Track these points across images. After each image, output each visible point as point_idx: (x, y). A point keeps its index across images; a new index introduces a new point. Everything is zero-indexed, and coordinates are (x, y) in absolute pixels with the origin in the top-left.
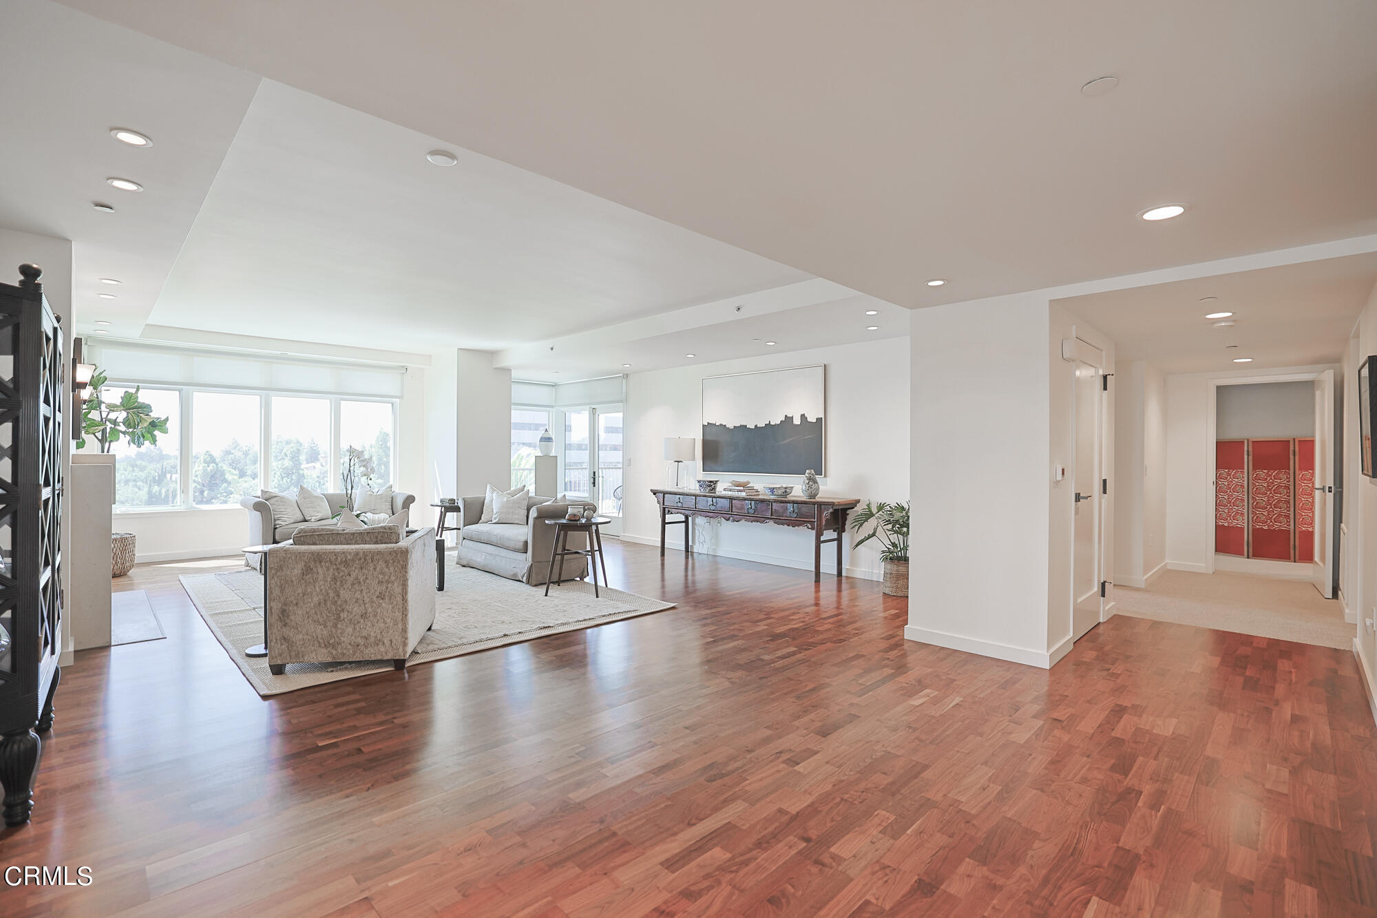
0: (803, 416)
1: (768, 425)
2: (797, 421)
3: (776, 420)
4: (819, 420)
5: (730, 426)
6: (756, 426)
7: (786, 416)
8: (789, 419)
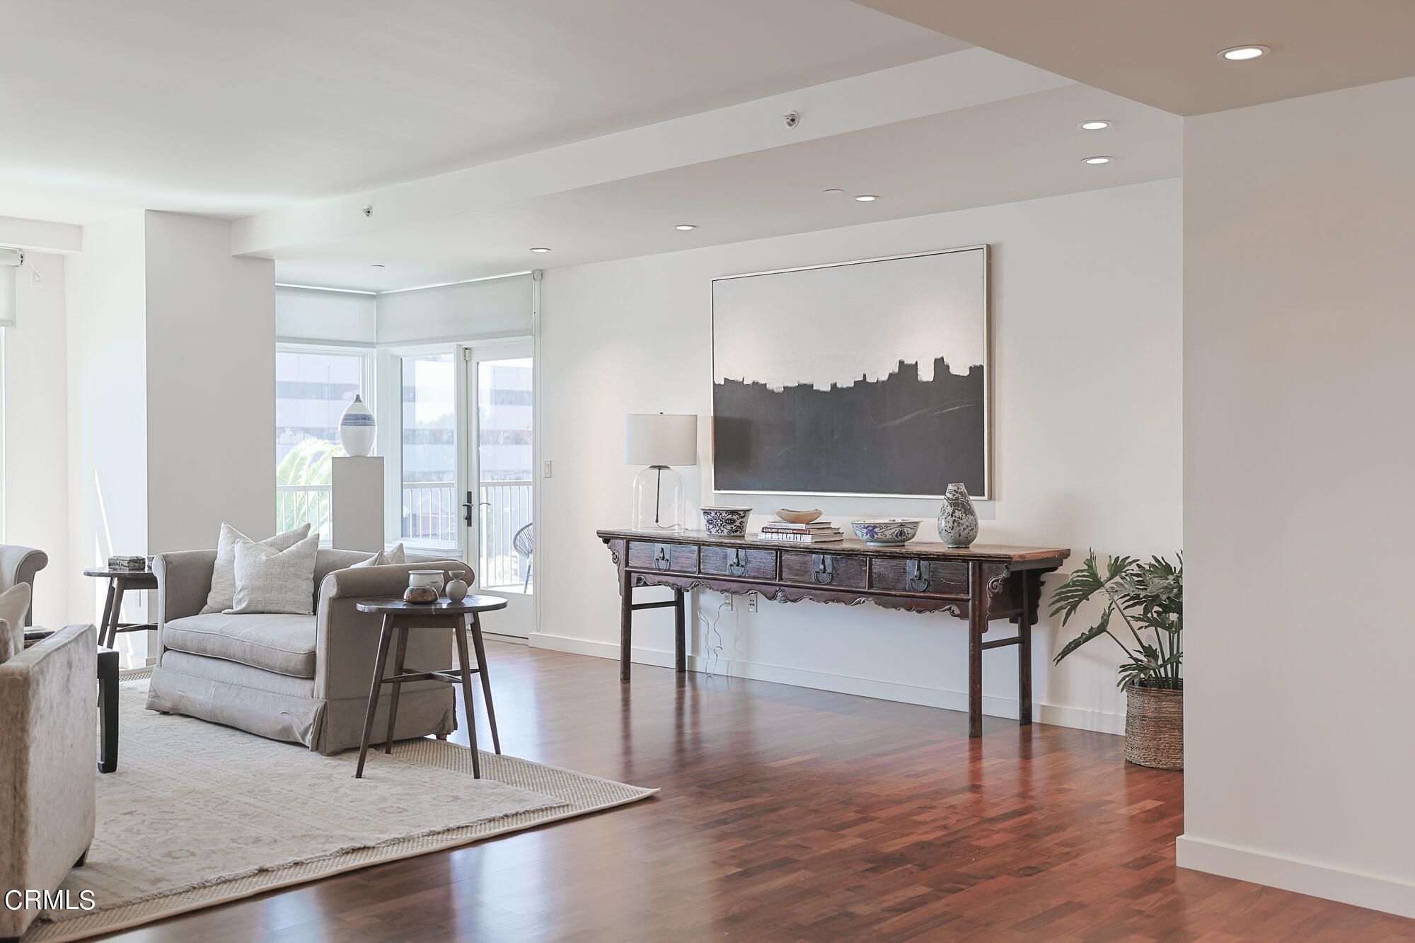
0: (940, 364)
1: (862, 384)
2: (926, 374)
3: (880, 372)
4: (976, 371)
5: (776, 385)
6: (834, 386)
7: (901, 363)
8: (907, 371)
